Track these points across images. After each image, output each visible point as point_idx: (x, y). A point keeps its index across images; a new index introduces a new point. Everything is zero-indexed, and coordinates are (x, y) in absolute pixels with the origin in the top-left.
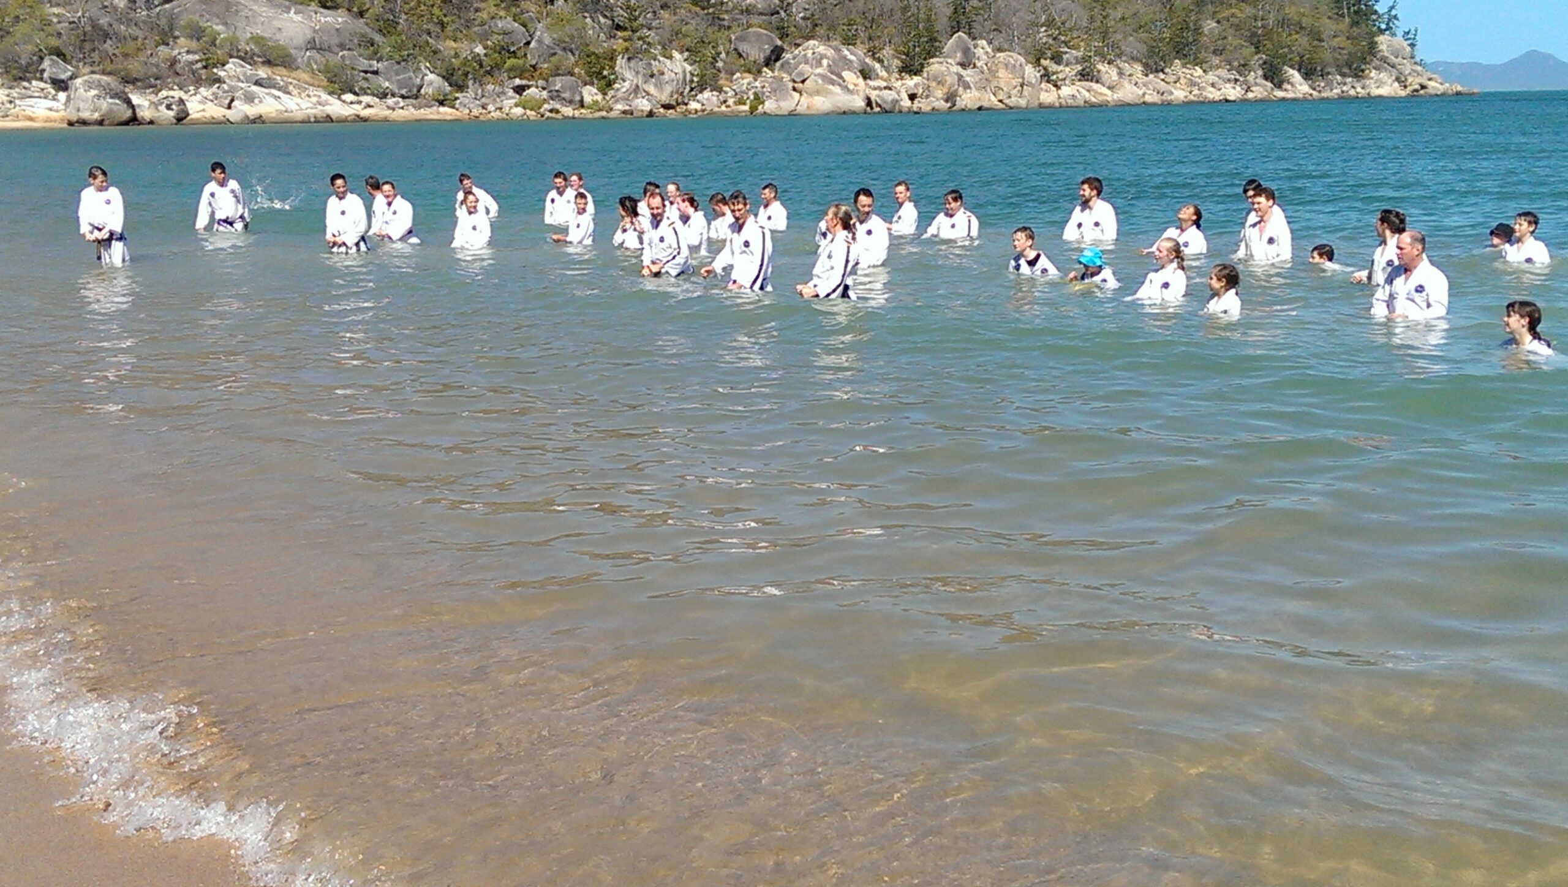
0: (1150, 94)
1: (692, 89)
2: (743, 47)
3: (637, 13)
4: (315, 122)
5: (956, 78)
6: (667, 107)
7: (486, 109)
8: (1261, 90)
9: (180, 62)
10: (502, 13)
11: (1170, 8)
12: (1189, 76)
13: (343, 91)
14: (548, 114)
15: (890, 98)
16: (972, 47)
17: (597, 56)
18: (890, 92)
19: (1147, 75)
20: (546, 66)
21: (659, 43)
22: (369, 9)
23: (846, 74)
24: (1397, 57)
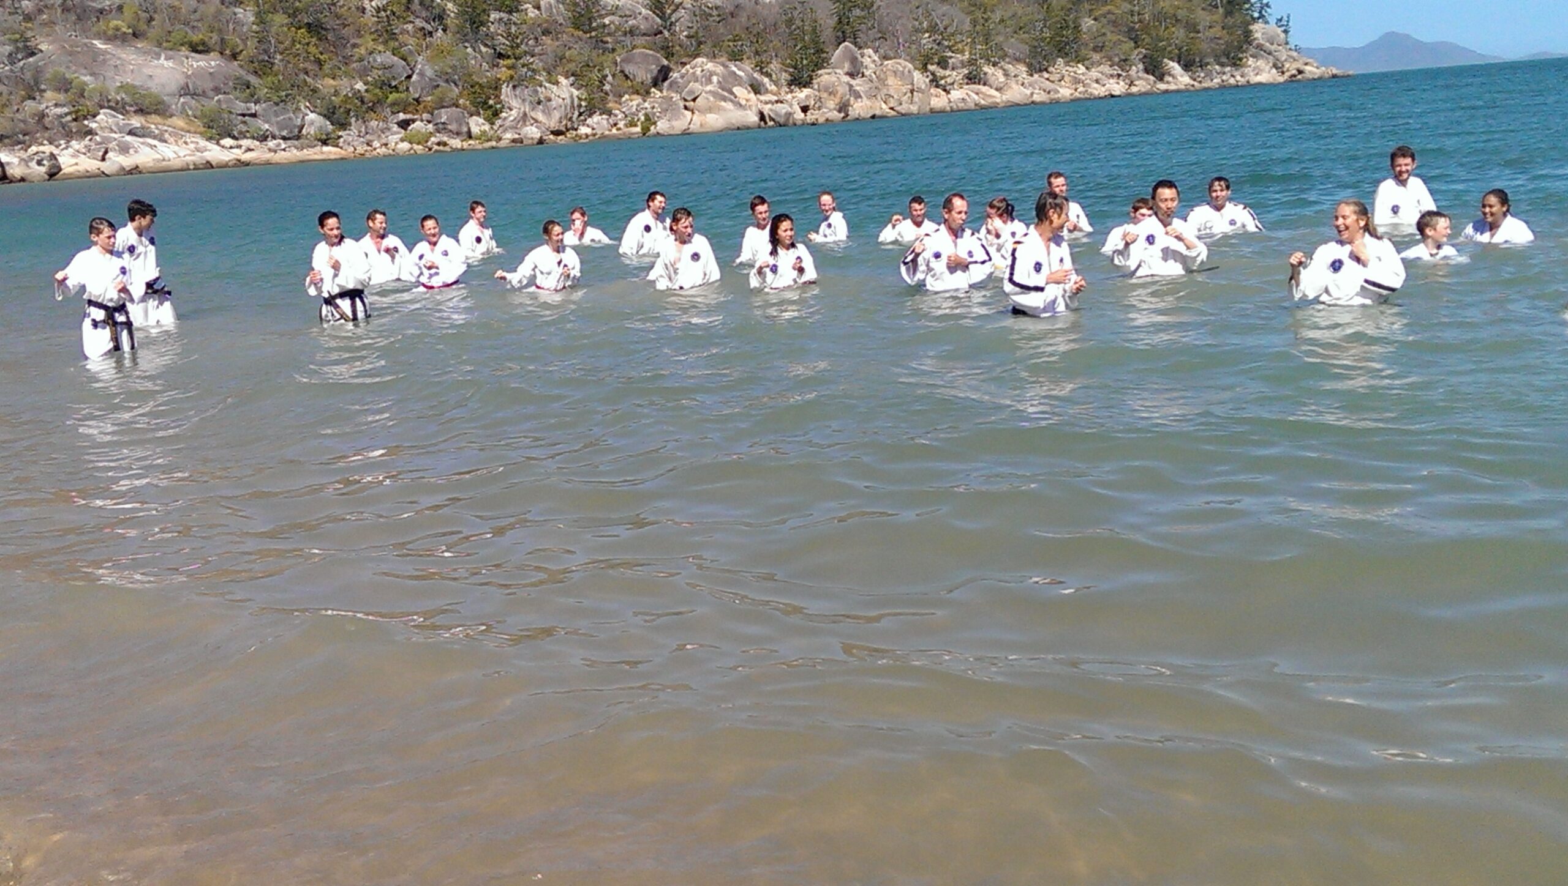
0: (1038, 94)
1: (580, 114)
2: (629, 69)
3: (519, 41)
4: (194, 169)
5: (847, 88)
6: (557, 133)
7: (371, 146)
8: (1144, 83)
9: (48, 116)
10: (381, 48)
11: (1048, 8)
12: (1072, 74)
13: (222, 136)
14: (436, 147)
15: (784, 111)
16: (859, 56)
17: (480, 85)
18: (782, 105)
19: (1032, 75)
20: (429, 98)
21: (544, 69)
22: (241, 51)
23: (735, 90)
24: (1272, 44)
